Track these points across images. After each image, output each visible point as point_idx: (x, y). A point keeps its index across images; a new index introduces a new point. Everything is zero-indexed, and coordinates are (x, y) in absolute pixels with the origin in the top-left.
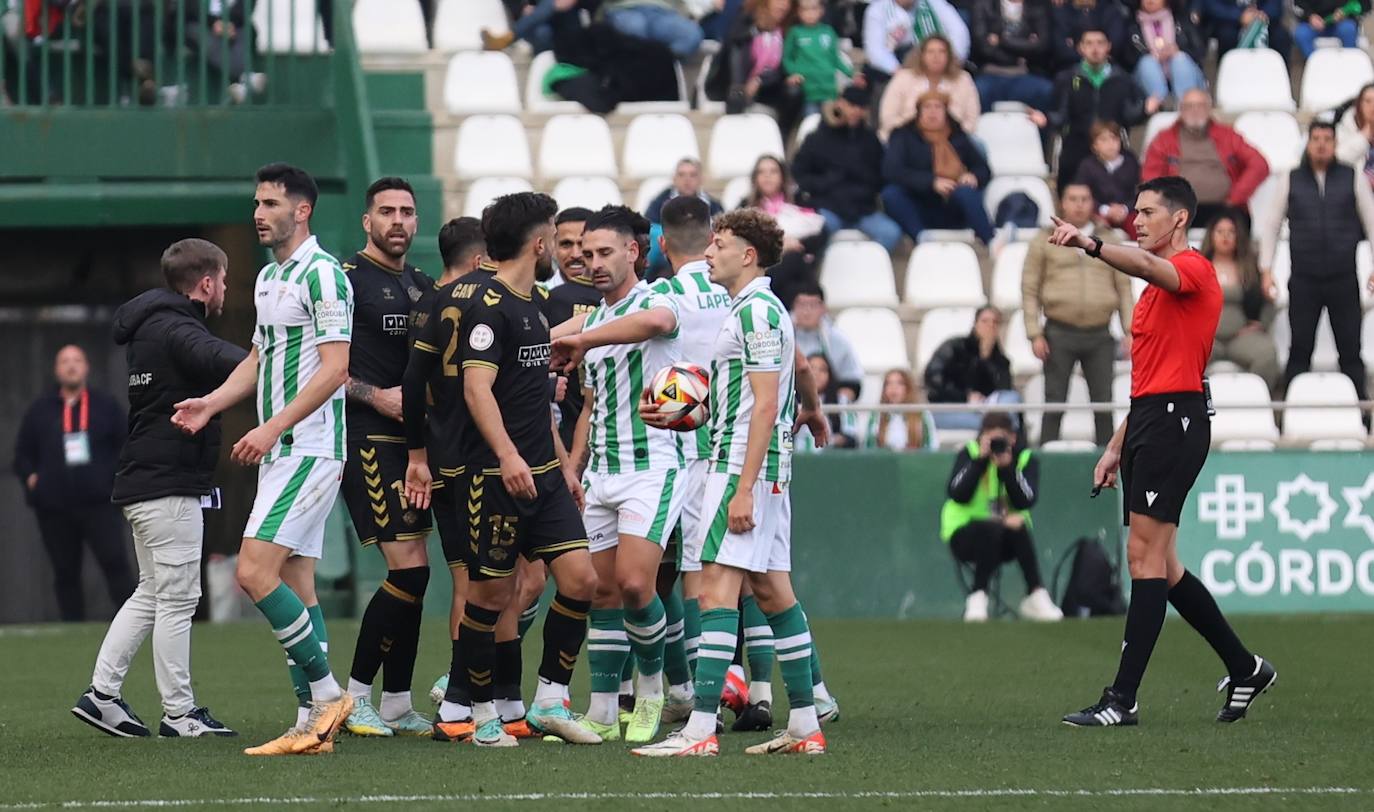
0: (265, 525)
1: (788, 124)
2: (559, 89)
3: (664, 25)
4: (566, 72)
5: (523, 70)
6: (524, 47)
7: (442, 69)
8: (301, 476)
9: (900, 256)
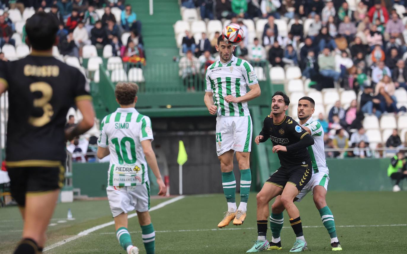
0: (245, 147)
1: (357, 93)
2: (311, 87)
3: (332, 73)
4: (313, 83)
5: (304, 83)
6: (304, 78)
7: (287, 83)
8: (249, 130)
9: (379, 118)
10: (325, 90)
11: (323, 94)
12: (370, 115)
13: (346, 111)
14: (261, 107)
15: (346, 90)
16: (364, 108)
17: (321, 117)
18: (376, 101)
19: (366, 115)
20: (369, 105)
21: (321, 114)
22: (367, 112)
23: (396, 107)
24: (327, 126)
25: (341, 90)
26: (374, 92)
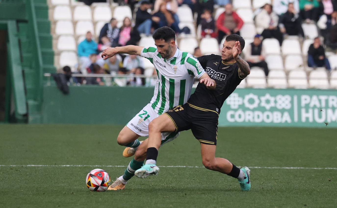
10: (94, 4)
11: (93, 9)
12: (148, 36)
13: (121, 30)
14: (18, 21)
15: (120, 5)
16: (140, 28)
17: (89, 37)
18: (156, 19)
19: (142, 35)
20: (147, 24)
21: (89, 33)
22: (144, 32)
23: (178, 28)
24: (95, 48)
25: (114, 5)
26: (153, 9)
